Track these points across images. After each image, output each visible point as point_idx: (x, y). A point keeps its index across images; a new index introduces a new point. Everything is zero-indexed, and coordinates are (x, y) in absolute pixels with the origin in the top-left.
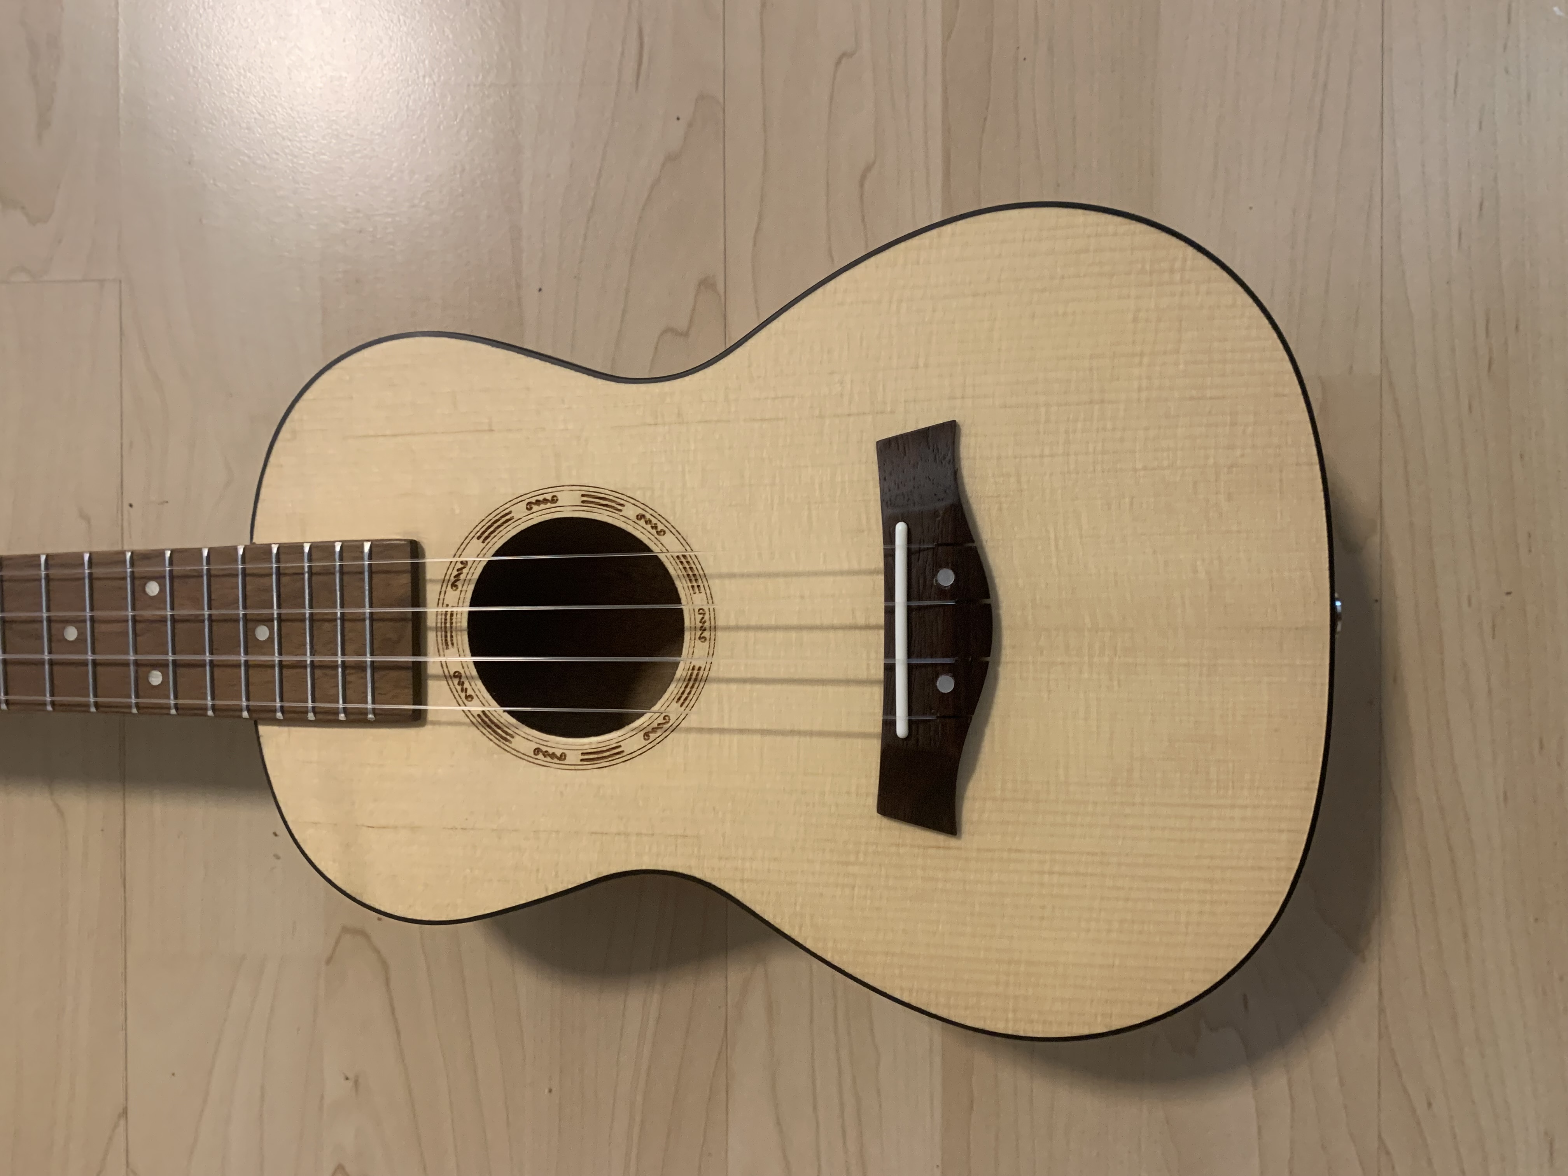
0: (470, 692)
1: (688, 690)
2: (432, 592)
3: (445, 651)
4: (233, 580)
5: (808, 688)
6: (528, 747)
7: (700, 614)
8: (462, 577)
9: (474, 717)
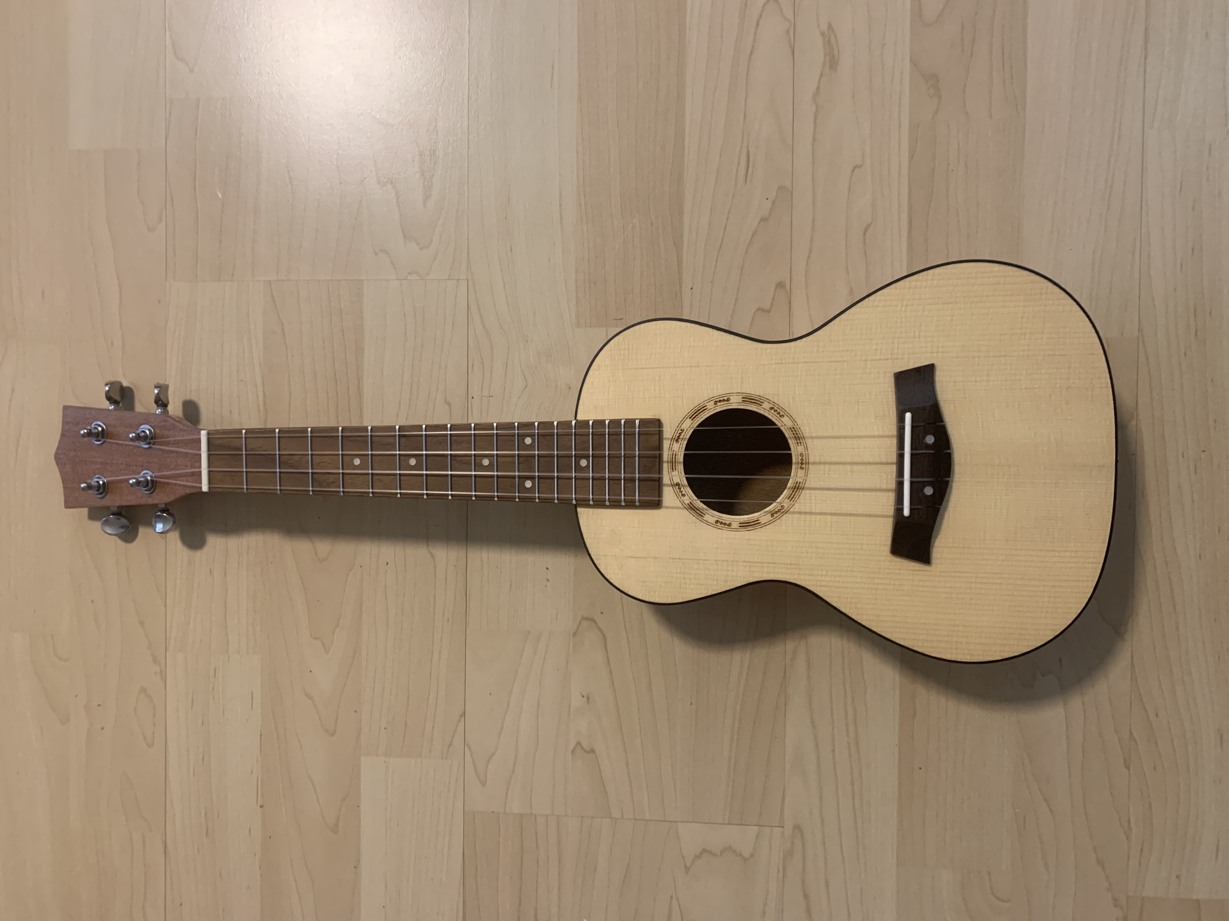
0: (684, 493)
1: (794, 493)
2: (666, 444)
3: (672, 473)
4: (570, 437)
5: (856, 493)
6: (712, 520)
7: (801, 456)
8: (681, 437)
9: (686, 505)
